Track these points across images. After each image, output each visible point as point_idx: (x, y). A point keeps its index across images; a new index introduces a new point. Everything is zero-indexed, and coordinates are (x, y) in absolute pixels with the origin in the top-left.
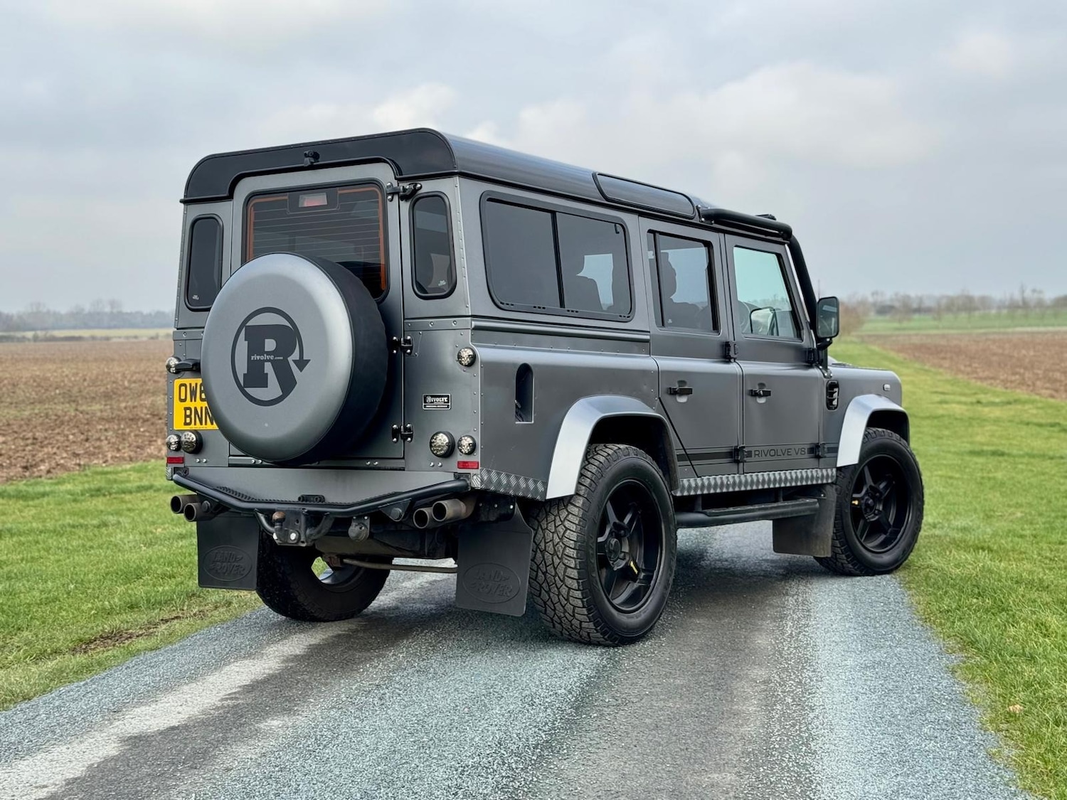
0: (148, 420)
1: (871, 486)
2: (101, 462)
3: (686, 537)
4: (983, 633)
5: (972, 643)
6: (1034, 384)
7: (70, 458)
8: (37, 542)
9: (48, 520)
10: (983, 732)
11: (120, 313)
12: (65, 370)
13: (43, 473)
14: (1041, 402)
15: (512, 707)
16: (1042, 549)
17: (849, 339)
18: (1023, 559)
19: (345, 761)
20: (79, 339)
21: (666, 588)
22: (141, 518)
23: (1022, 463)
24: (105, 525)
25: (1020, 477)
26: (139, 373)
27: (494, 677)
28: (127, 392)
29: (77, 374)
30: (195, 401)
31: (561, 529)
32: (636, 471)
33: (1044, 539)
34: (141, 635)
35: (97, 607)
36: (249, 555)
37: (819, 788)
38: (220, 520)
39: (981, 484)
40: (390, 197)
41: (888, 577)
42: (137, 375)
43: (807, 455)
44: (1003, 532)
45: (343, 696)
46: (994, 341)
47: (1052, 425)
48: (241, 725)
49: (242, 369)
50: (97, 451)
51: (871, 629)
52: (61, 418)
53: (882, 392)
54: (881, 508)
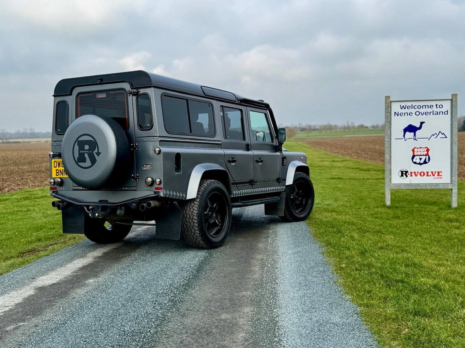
0: (45, 172)
1: (297, 192)
2: (28, 187)
3: (235, 211)
4: (333, 240)
5: (330, 244)
6: (351, 154)
7: (16, 186)
8: (4, 217)
9: (8, 209)
10: (332, 274)
11: (34, 133)
12: (14, 154)
13: (6, 192)
14: (354, 160)
15: (175, 272)
16: (353, 211)
17: (291, 140)
18: (347, 215)
19: (116, 293)
20: (19, 142)
21: (228, 229)
22: (42, 208)
23: (347, 182)
24: (29, 210)
25: (347, 186)
26: (41, 154)
27: (169, 261)
28: (37, 161)
29: (18, 155)
30: (60, 167)
31: (192, 209)
32: (217, 189)
33: (354, 207)
34: (43, 250)
35: (26, 240)
36: (81, 221)
37: (279, 295)
38: (70, 209)
39: (334, 189)
40: (129, 95)
41: (303, 222)
42: (41, 155)
43: (276, 182)
44: (340, 205)
45: (116, 270)
46: (339, 140)
47: (357, 168)
48: (79, 282)
49: (77, 156)
50: (26, 183)
51: (297, 240)
52: (13, 171)
53: (300, 160)
54: (300, 199)
